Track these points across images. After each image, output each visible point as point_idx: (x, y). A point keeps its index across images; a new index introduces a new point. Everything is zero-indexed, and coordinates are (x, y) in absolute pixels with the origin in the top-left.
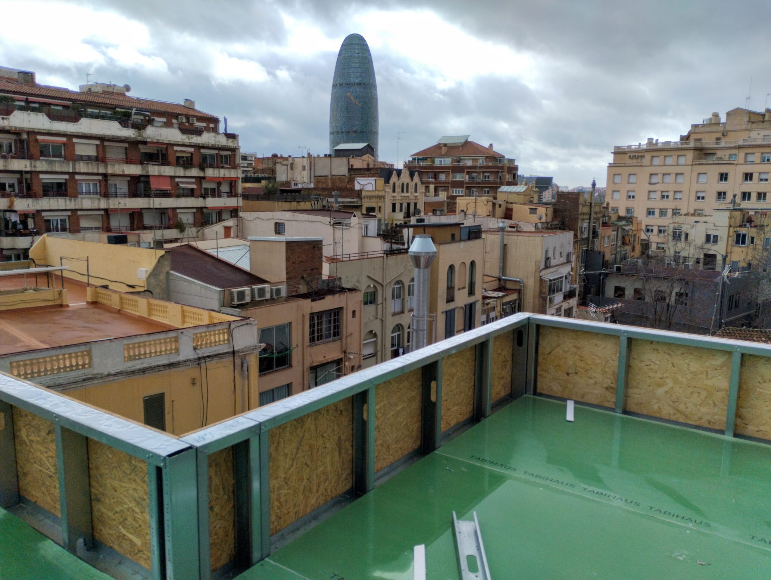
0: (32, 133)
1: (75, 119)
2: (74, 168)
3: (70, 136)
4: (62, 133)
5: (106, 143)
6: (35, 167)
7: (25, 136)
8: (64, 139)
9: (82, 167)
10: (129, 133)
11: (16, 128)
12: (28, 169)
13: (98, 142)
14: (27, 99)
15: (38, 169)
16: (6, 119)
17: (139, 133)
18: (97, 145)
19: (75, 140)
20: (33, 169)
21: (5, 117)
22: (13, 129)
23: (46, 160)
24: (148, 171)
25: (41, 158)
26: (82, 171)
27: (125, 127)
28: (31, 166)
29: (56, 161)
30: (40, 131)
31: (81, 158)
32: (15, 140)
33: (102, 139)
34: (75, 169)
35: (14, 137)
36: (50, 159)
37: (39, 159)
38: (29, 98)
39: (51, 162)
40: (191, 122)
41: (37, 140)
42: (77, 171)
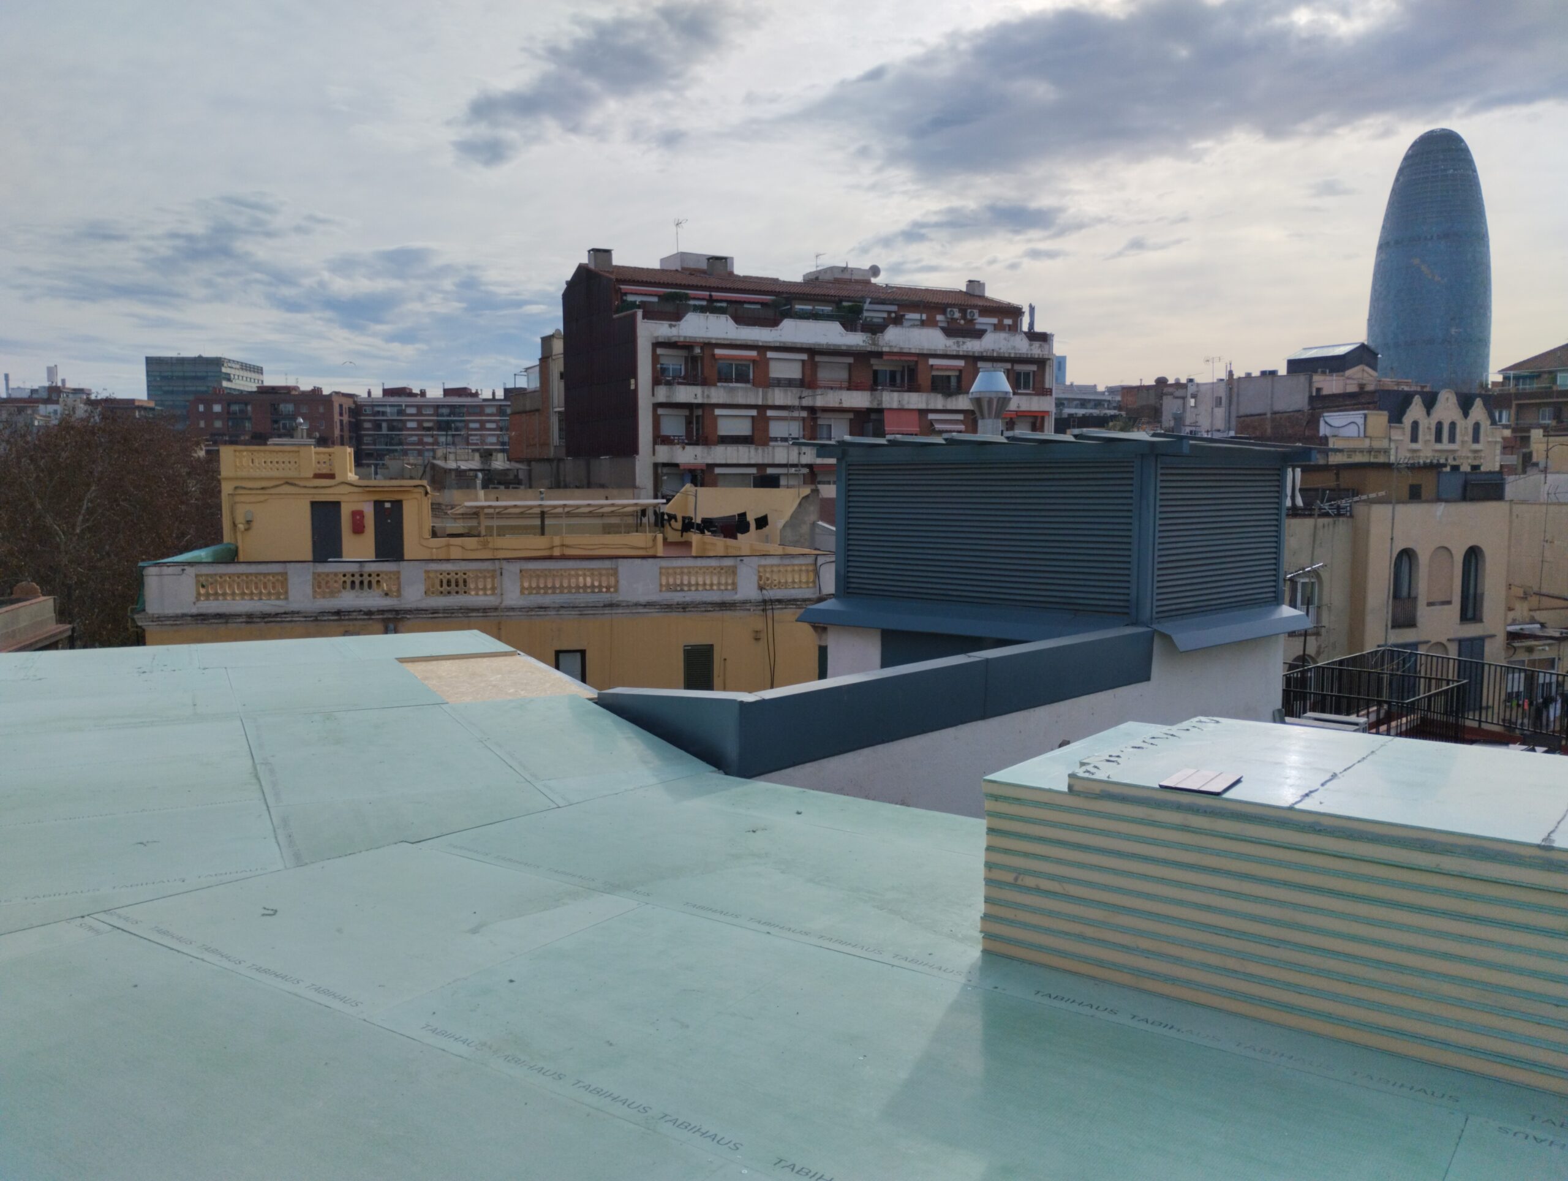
0: (709, 346)
1: (774, 323)
2: (765, 397)
3: (762, 348)
4: (750, 343)
5: (818, 358)
6: (708, 397)
7: (698, 351)
8: (754, 353)
9: (779, 397)
10: (856, 340)
11: (685, 337)
12: (699, 400)
13: (804, 357)
14: (711, 296)
15: (714, 401)
16: (675, 326)
17: (873, 340)
18: (803, 361)
19: (770, 355)
20: (706, 401)
21: (673, 323)
22: (682, 339)
23: (724, 387)
24: (881, 402)
25: (719, 384)
26: (777, 403)
27: (851, 331)
28: (703, 397)
29: (738, 388)
30: (719, 342)
31: (779, 383)
32: (686, 358)
33: (813, 352)
34: (767, 400)
35: (683, 353)
36: (731, 385)
37: (715, 385)
38: (713, 294)
39: (733, 389)
40: (969, 317)
41: (713, 355)
42: (770, 403)
